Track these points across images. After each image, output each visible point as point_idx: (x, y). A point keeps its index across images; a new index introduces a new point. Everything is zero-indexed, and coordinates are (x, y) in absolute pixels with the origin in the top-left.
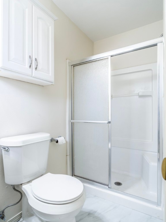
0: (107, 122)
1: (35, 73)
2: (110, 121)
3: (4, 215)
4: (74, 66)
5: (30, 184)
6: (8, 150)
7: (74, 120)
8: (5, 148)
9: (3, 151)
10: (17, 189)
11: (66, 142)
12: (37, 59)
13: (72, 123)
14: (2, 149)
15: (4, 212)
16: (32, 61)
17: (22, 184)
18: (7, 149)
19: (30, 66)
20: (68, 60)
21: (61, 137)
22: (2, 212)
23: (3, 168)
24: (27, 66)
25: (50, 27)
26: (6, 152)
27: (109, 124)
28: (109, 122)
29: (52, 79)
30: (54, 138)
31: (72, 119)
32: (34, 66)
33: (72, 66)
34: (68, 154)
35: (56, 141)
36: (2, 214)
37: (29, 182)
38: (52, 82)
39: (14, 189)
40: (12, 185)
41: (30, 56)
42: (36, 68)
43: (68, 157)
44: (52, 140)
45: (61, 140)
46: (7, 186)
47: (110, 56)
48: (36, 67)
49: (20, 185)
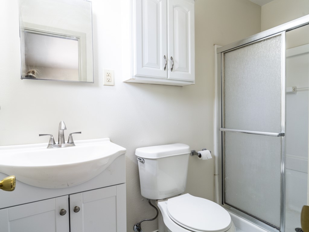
0: (277, 134)
1: (170, 75)
2: (284, 132)
3: (140, 227)
4: (225, 53)
5: (166, 202)
6: (144, 162)
7: (224, 128)
8: (140, 159)
9: (139, 162)
10: (152, 204)
11: (214, 157)
12: (173, 57)
13: (222, 132)
14: (138, 159)
15: (140, 225)
16: (167, 62)
17: (157, 200)
18: (142, 160)
19: (165, 68)
20: (216, 46)
21: (205, 149)
22: (138, 224)
23: (139, 179)
24: (162, 68)
25: (189, 13)
26: (141, 163)
27: (282, 137)
28: (282, 135)
29: (193, 78)
30: (196, 151)
31: (222, 127)
32: (169, 67)
33: (223, 53)
34: (217, 173)
35: (199, 155)
36: (139, 226)
37: (165, 199)
38: (192, 82)
39: (150, 203)
40: (147, 199)
41: (165, 56)
42: (172, 69)
43: (217, 177)
44: (193, 153)
45: (206, 154)
46: (143, 199)
47: (284, 32)
48: (172, 67)
49: (156, 201)
